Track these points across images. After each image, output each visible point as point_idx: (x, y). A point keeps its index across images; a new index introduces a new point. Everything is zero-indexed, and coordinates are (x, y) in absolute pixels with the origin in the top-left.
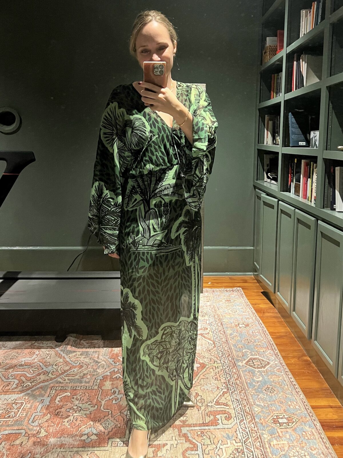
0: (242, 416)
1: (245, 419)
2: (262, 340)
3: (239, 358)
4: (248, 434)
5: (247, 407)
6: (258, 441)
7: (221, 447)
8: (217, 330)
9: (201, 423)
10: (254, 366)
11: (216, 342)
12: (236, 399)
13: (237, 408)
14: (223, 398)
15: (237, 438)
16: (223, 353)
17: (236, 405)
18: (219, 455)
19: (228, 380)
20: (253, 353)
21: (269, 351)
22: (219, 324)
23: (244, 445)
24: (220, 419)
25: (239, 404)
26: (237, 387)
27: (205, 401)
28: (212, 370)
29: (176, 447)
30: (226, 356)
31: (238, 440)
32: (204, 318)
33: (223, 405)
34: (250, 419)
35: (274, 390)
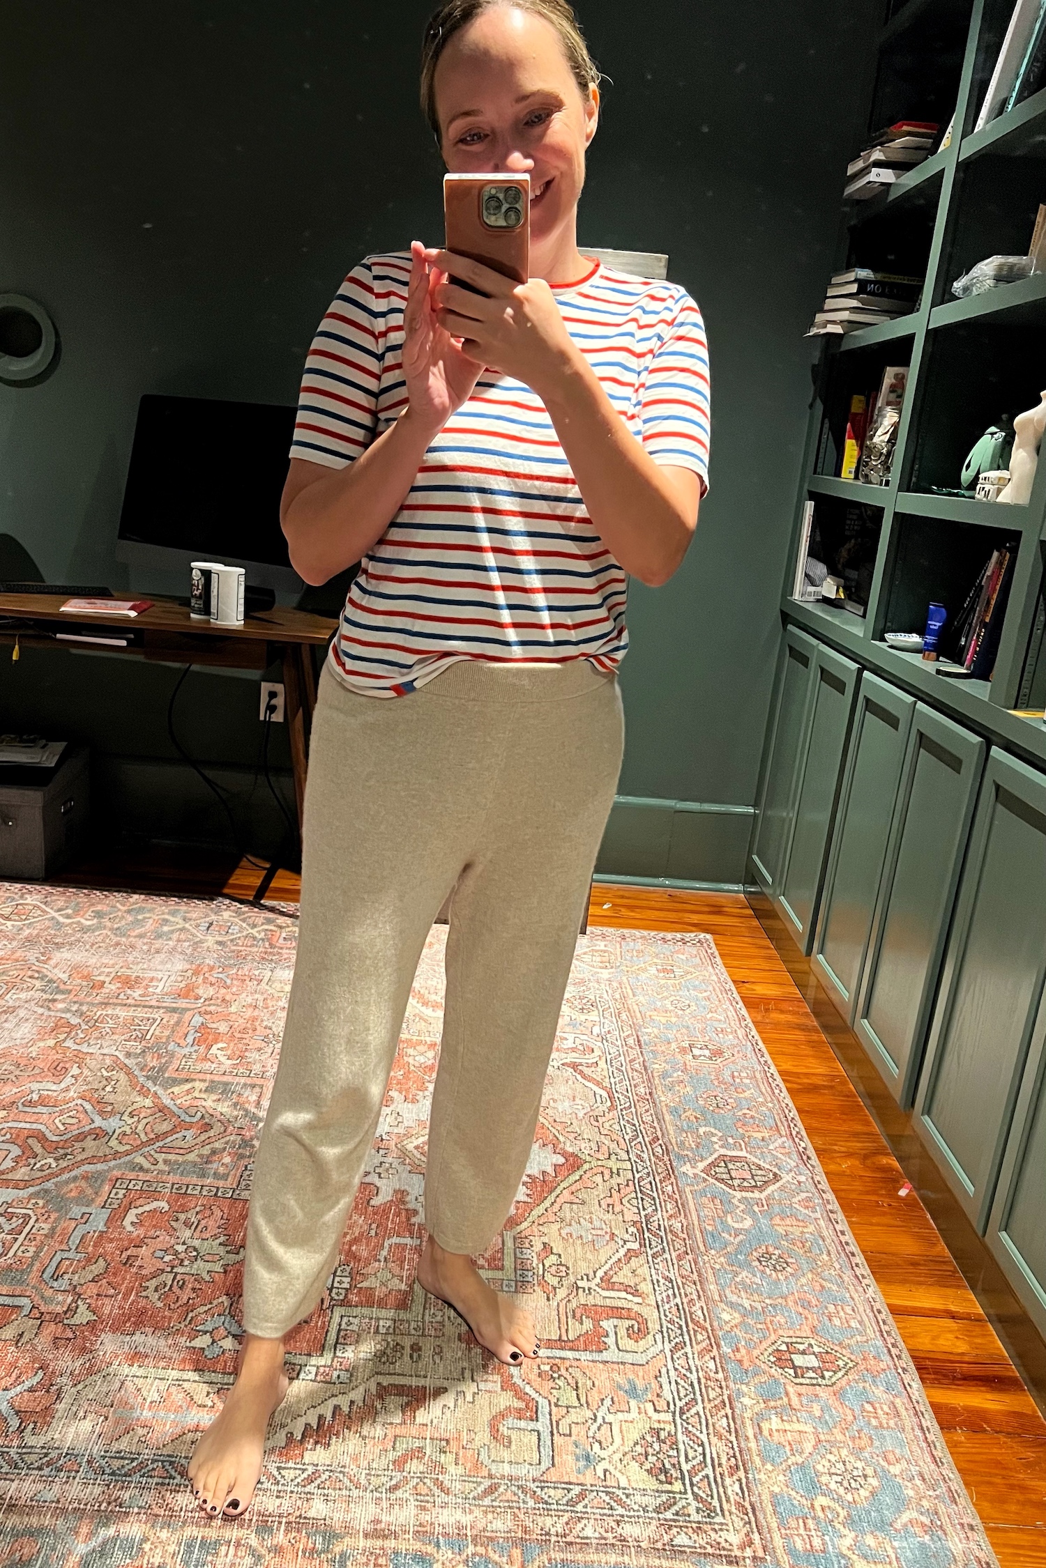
0: (679, 1332)
1: (688, 1343)
2: (762, 1104)
3: (686, 1152)
4: (693, 1388)
5: (698, 1305)
6: (723, 1412)
8: (622, 1058)
9: (554, 1338)
10: (730, 1182)
11: (616, 1095)
12: (666, 1278)
14: (626, 1270)
15: (658, 1395)
16: (636, 1131)
17: (664, 1295)
18: (600, 1443)
19: (645, 1216)
20: (730, 1140)
21: (780, 1141)
22: (631, 1041)
24: (612, 1334)
25: (674, 1294)
26: (673, 1241)
27: (570, 1272)
28: (599, 1179)
29: (473, 1403)
30: (647, 1139)
31: (661, 1405)
32: (587, 1017)
33: (626, 1291)
34: (704, 1344)
35: (787, 1263)
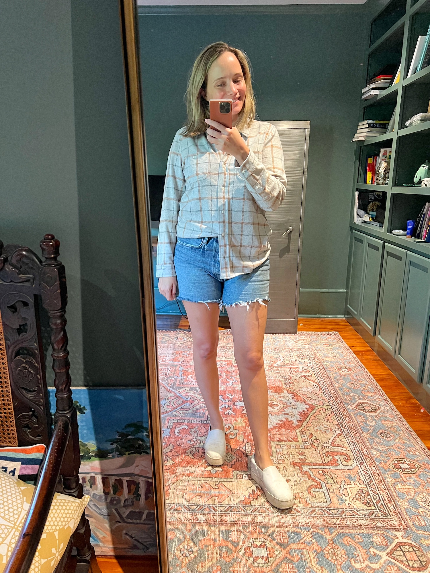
0: (361, 459)
1: (365, 462)
2: (369, 385)
3: (348, 402)
4: (370, 476)
5: (365, 450)
6: (382, 484)
7: (345, 487)
8: (319, 373)
9: (320, 462)
10: (364, 410)
11: (320, 385)
12: (352, 442)
13: (355, 451)
14: (338, 440)
16: (330, 396)
18: (344, 495)
19: (340, 423)
20: (361, 397)
21: (377, 396)
22: (321, 367)
23: (368, 487)
24: (339, 460)
25: (356, 447)
26: (351, 430)
27: (321, 441)
28: (322, 412)
29: (300, 484)
30: (334, 399)
31: (361, 482)
32: (304, 361)
33: (340, 446)
34: (370, 462)
35: (390, 435)
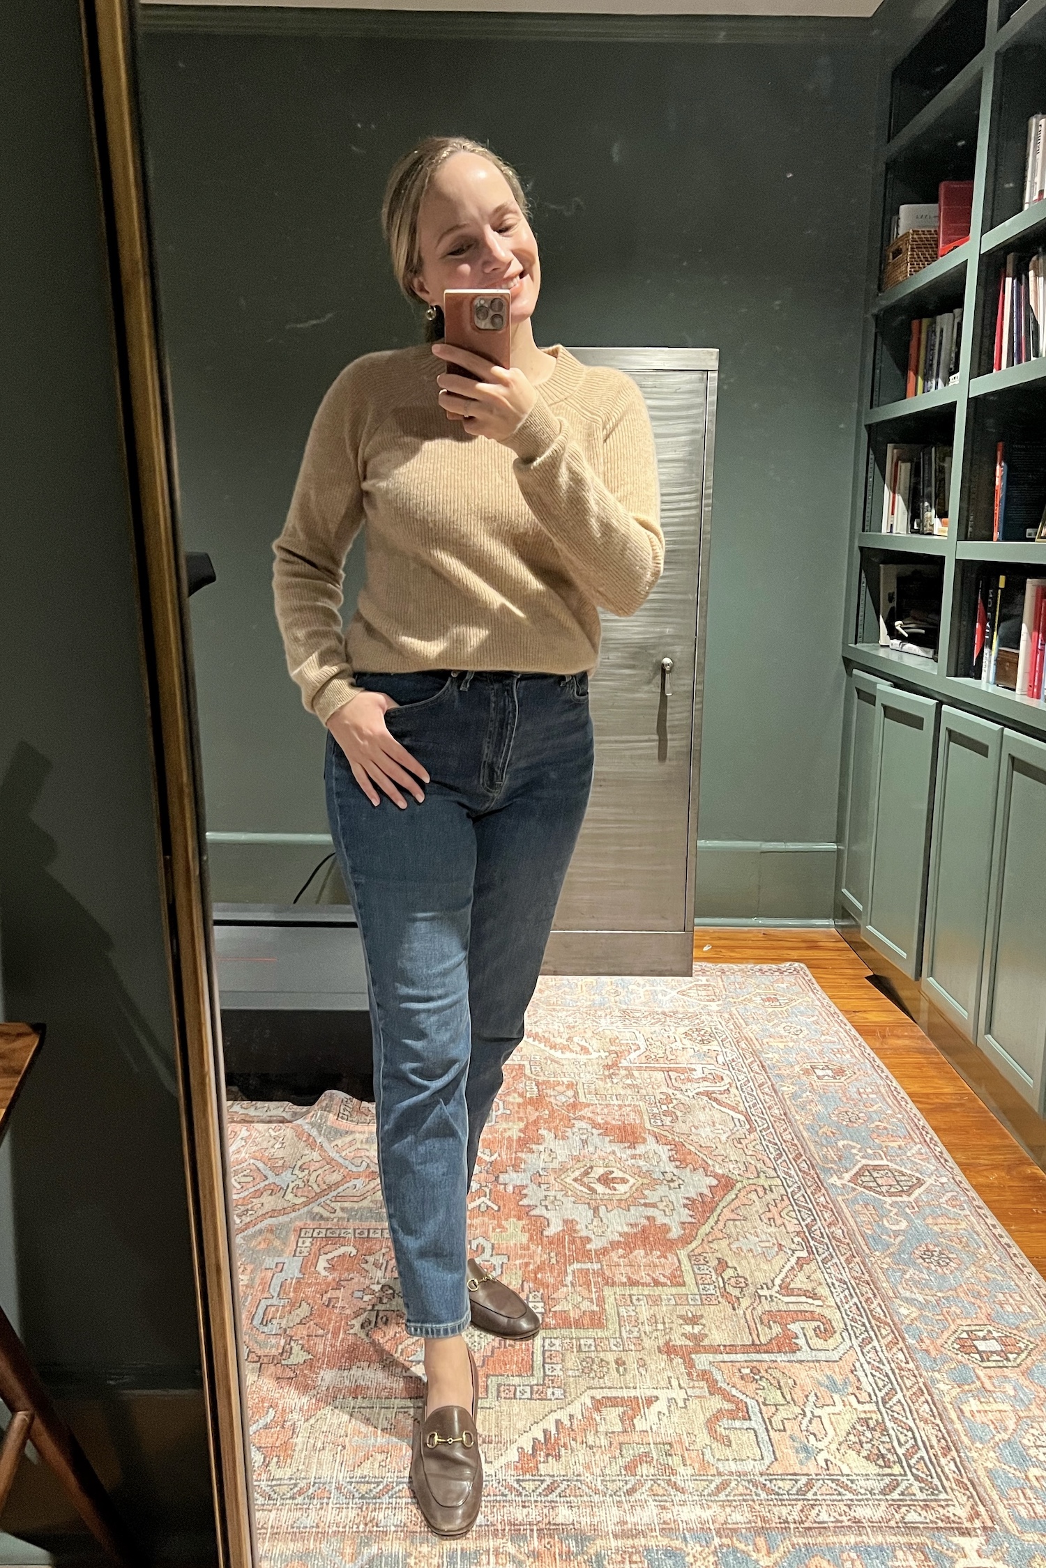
0: (863, 1329)
1: (874, 1337)
2: (892, 1116)
3: (830, 1166)
4: (889, 1378)
5: (875, 1302)
6: (923, 1399)
7: (817, 1412)
8: (751, 1083)
9: (747, 1343)
10: (878, 1189)
11: (753, 1117)
12: (841, 1281)
13: (847, 1306)
14: (801, 1276)
15: (858, 1388)
16: (779, 1150)
17: (842, 1296)
18: (815, 1435)
19: (806, 1226)
20: (870, 1151)
21: (916, 1148)
22: (756, 1067)
23: (884, 1410)
24: (801, 1336)
25: (851, 1295)
26: (838, 1246)
27: (749, 1282)
28: (754, 1196)
29: (685, 1408)
30: (791, 1157)
31: (864, 1397)
32: (709, 1048)
33: (805, 1295)
34: (890, 1338)
35: (949, 1258)
